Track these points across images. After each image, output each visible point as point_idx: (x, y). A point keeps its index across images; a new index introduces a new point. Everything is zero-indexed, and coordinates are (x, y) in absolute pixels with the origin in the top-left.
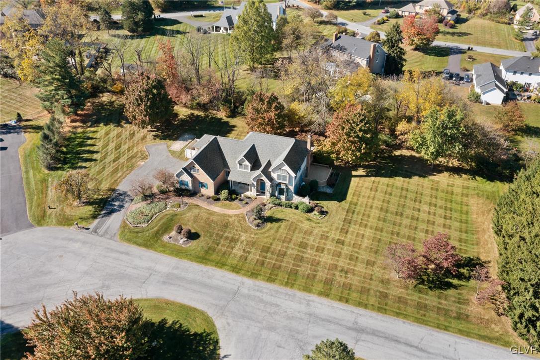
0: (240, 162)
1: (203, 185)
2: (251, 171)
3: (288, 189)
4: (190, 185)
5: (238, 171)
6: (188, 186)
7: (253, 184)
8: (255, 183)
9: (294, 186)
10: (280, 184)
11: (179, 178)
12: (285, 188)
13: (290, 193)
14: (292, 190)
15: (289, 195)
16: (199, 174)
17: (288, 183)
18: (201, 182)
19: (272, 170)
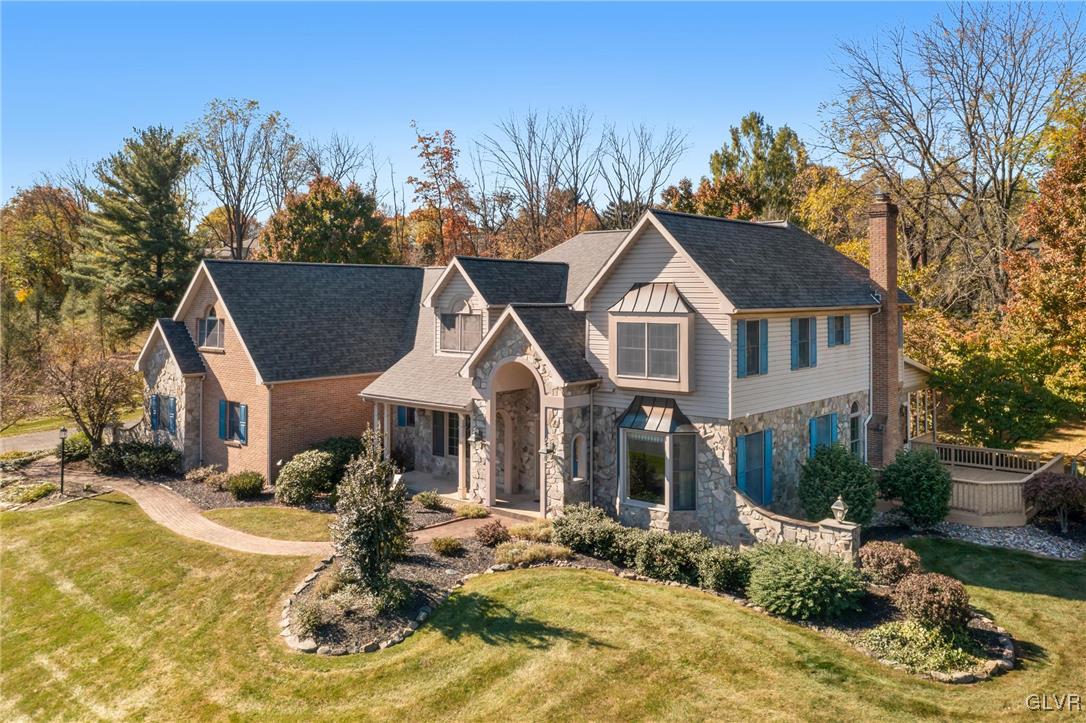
0: (446, 304)
3: (688, 442)
4: (181, 419)
7: (474, 409)
8: (486, 409)
10: (637, 405)
11: (152, 383)
12: (664, 438)
13: (712, 485)
14: (718, 453)
15: (699, 502)
16: (224, 353)
17: (684, 387)
18: (227, 401)
19: (586, 300)
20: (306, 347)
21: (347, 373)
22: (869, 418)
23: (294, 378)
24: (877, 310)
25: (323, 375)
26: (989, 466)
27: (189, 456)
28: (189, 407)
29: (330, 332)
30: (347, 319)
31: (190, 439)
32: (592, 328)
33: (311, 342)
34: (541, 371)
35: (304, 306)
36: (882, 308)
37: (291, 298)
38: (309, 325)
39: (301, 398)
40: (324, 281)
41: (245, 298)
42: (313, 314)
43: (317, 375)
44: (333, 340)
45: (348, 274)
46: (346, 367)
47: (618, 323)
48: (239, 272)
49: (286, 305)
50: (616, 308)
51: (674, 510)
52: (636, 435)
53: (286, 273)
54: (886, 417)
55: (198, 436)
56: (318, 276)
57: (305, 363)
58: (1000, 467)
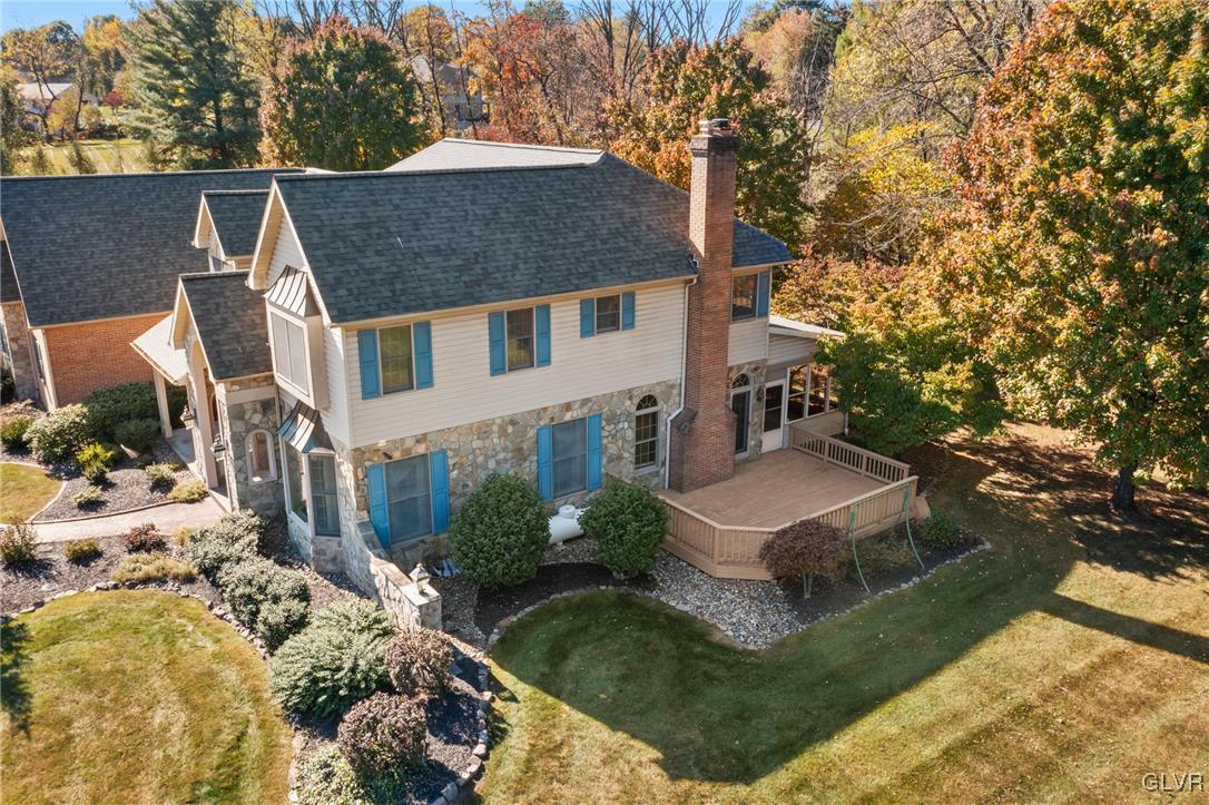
10: (297, 411)
12: (302, 456)
13: (348, 515)
14: (348, 482)
15: (342, 530)
17: (312, 403)
19: (257, 277)
20: (101, 281)
21: (148, 311)
22: (677, 412)
23: (72, 320)
24: (692, 280)
25: (114, 314)
26: (858, 470)
27: (22, 385)
28: (12, 336)
29: (141, 260)
30: (171, 243)
31: (21, 368)
33: (110, 274)
35: (115, 229)
36: (698, 278)
37: (99, 220)
38: (116, 253)
39: (89, 339)
40: (153, 195)
41: (35, 224)
42: (125, 239)
43: (105, 316)
44: (142, 271)
45: (191, 185)
46: (150, 303)
47: (271, 313)
48: (36, 191)
49: (90, 229)
50: (269, 295)
51: (317, 534)
53: (102, 189)
54: (696, 414)
55: (29, 364)
56: (147, 190)
57: (94, 301)
58: (868, 474)
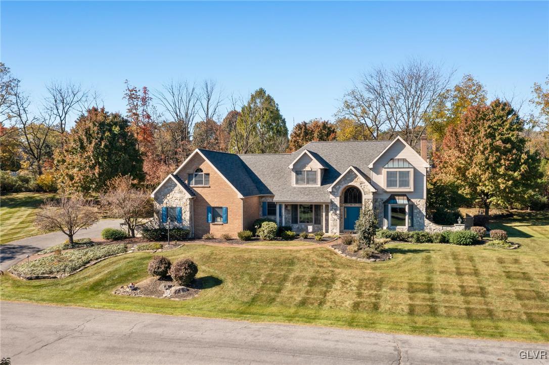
0: (298, 167)
1: (216, 213)
2: (322, 184)
3: (412, 207)
4: (186, 216)
5: (295, 188)
6: (180, 220)
7: (332, 202)
8: (337, 201)
9: (425, 197)
10: (393, 197)
11: (161, 202)
12: (405, 206)
13: (419, 219)
14: (421, 209)
15: (415, 224)
16: (210, 187)
17: (412, 190)
18: (211, 207)
19: (374, 164)
32: (373, 173)
34: (362, 187)
47: (387, 172)
50: (386, 166)
51: (408, 227)
52: (395, 206)
55: (192, 223)
